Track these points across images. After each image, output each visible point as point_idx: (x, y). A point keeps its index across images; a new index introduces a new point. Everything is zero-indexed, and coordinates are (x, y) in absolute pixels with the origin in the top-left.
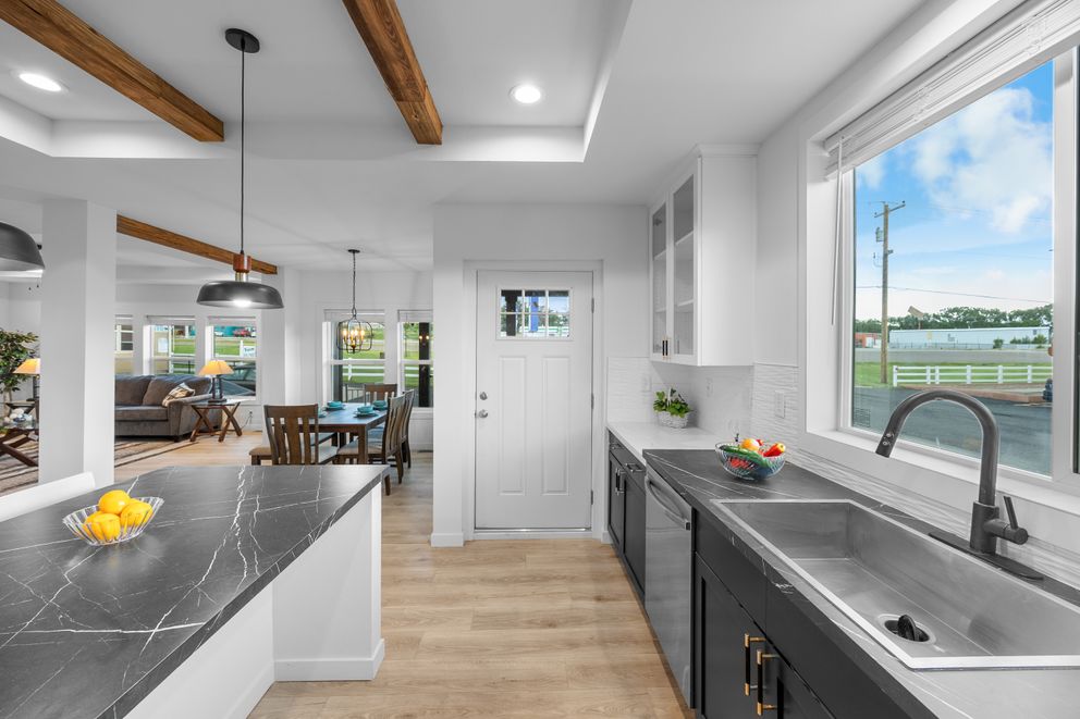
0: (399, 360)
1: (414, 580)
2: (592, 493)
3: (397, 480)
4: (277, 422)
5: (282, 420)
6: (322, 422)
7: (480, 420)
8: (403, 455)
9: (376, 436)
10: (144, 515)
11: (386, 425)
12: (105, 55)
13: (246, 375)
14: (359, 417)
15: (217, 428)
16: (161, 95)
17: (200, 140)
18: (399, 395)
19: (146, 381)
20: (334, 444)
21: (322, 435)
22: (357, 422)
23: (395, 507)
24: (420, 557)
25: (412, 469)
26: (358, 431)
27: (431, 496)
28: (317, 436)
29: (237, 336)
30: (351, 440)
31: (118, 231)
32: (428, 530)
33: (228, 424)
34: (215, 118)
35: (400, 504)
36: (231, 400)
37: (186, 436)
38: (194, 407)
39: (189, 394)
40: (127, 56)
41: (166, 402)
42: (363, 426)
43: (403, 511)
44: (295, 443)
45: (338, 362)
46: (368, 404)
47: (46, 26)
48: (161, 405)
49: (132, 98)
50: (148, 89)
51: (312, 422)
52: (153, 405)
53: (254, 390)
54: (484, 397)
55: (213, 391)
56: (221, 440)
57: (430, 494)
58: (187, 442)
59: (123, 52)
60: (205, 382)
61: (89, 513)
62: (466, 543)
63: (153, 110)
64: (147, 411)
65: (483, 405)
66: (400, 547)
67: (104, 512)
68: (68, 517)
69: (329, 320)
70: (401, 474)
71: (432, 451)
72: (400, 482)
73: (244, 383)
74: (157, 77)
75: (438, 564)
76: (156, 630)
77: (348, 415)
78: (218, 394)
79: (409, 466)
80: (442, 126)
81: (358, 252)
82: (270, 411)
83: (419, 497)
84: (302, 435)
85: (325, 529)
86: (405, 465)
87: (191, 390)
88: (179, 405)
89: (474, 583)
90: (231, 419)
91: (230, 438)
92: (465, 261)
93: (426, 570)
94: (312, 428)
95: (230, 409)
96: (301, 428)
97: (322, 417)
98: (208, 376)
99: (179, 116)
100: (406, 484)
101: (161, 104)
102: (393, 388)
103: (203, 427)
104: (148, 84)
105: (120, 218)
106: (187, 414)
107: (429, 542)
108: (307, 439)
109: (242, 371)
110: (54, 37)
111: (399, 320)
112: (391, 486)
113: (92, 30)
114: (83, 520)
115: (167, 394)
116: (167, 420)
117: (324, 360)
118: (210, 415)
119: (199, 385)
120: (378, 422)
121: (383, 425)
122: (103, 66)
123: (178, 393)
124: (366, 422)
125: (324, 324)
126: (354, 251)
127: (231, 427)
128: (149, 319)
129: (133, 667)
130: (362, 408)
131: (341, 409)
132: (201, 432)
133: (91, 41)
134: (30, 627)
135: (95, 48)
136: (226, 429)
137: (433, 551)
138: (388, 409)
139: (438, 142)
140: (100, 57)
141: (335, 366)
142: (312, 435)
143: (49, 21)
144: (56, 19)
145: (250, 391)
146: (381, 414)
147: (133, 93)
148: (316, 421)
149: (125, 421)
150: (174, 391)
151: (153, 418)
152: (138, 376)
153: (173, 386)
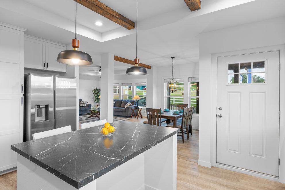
0: (189, 96)
1: (190, 175)
2: (279, 160)
3: (187, 139)
4: (150, 113)
5: (151, 113)
6: (162, 115)
7: (218, 118)
8: (190, 130)
9: (180, 122)
10: (112, 130)
11: (183, 118)
12: (109, 12)
13: (145, 101)
14: (174, 114)
15: (137, 115)
16: (120, 19)
17: (129, 29)
18: (188, 107)
19: (122, 101)
20: (167, 123)
21: (163, 119)
22: (173, 116)
23: (186, 148)
24: (193, 167)
25: (193, 136)
26: (174, 119)
27: (198, 146)
28: (160, 119)
29: (143, 90)
30: (172, 122)
31: (114, 60)
32: (197, 158)
33: (139, 114)
34: (133, 22)
35: (188, 147)
36: (140, 107)
37: (130, 117)
38: (132, 109)
39: (130, 105)
40: (113, 11)
41: (125, 107)
42: (175, 117)
43: (188, 150)
44: (154, 121)
45: (169, 96)
46: (178, 111)
47: (98, 8)
48: (124, 108)
49: (115, 22)
50: (117, 18)
51: (159, 114)
52: (123, 107)
53: (146, 105)
54: (220, 109)
55: (136, 105)
56: (137, 119)
57: (197, 146)
58: (130, 118)
59: (112, 10)
60: (134, 102)
61: (103, 127)
62: (212, 167)
63: (119, 24)
64: (122, 109)
65: (220, 112)
66: (186, 162)
67: (105, 128)
68: (99, 128)
69: (166, 82)
70: (188, 137)
71: (198, 130)
72: (188, 139)
73: (144, 103)
74: (120, 14)
75: (200, 172)
76: (110, 158)
77: (171, 114)
78: (137, 105)
79: (192, 135)
80: (200, 2)
81: (174, 58)
82: (148, 110)
83: (195, 146)
84: (156, 118)
85: (156, 144)
86: (190, 134)
87: (131, 104)
88: (128, 108)
89: (215, 183)
90: (140, 113)
91: (140, 118)
92: (212, 54)
93: (195, 173)
94: (159, 116)
95: (140, 110)
96: (156, 116)
97: (163, 113)
98: (135, 100)
99: (124, 23)
100: (190, 140)
101: (120, 21)
102: (186, 106)
103: (133, 115)
104: (117, 17)
105: (115, 56)
106: (130, 110)
107: (197, 163)
108: (158, 120)
109: (144, 100)
110: (100, 11)
111: (189, 81)
112: (185, 140)
113: (106, 6)
114: (102, 129)
115: (126, 105)
116: (125, 112)
117: (164, 95)
118: (135, 111)
119: (133, 102)
120: (180, 117)
121: (181, 118)
122: (109, 15)
123: (128, 105)
124: (176, 116)
125: (164, 84)
126: (173, 58)
127: (140, 115)
128: (123, 84)
129: (103, 165)
130: (175, 112)
131: (169, 111)
132: (133, 116)
133: (106, 9)
134: (89, 150)
135: (107, 11)
136: (139, 116)
137: (198, 166)
138: (183, 113)
139: (199, 8)
140: (108, 13)
141: (168, 98)
142: (159, 119)
143: (98, 7)
144: (100, 6)
145: (145, 106)
146: (182, 114)
147: (115, 20)
148: (160, 114)
149: (117, 111)
150: (127, 104)
151: (123, 111)
152: (120, 99)
153: (127, 102)
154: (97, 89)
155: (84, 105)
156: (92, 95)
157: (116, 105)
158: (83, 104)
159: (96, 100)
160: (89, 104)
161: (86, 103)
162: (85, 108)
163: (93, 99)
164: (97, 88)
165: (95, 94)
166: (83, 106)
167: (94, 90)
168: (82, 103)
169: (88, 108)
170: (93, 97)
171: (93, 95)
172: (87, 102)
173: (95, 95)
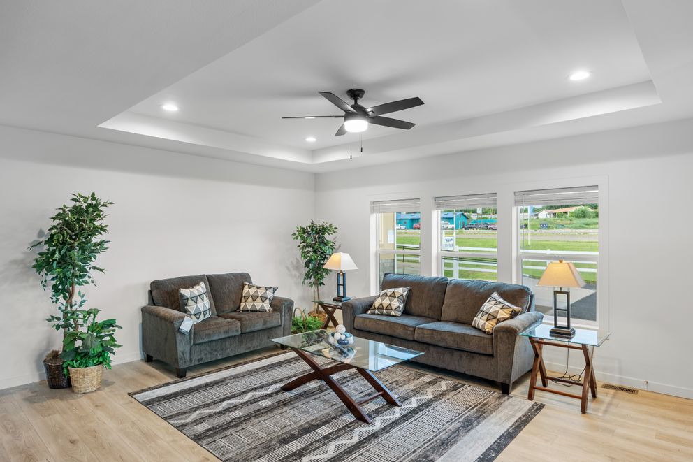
19: (442, 285)
29: (415, 229)
38: (533, 342)
39: (515, 314)
52: (457, 322)
60: (523, 293)
87: (513, 306)
88: (509, 332)
115: (478, 310)
116: (491, 356)
123: (503, 314)
149: (434, 345)
150: (488, 306)
151: (474, 349)
152: (429, 277)
153: (485, 296)
154: (312, 226)
155: (258, 305)
156: (294, 253)
157: (414, 307)
158: (255, 298)
159: (308, 276)
160: (282, 301)
161: (270, 294)
162: (265, 323)
163: (297, 268)
164: (317, 223)
165: (304, 247)
166: (254, 311)
167: (303, 230)
168: (252, 291)
169: (276, 320)
170: (295, 262)
171: (299, 253)
172: (274, 290)
173: (305, 255)
